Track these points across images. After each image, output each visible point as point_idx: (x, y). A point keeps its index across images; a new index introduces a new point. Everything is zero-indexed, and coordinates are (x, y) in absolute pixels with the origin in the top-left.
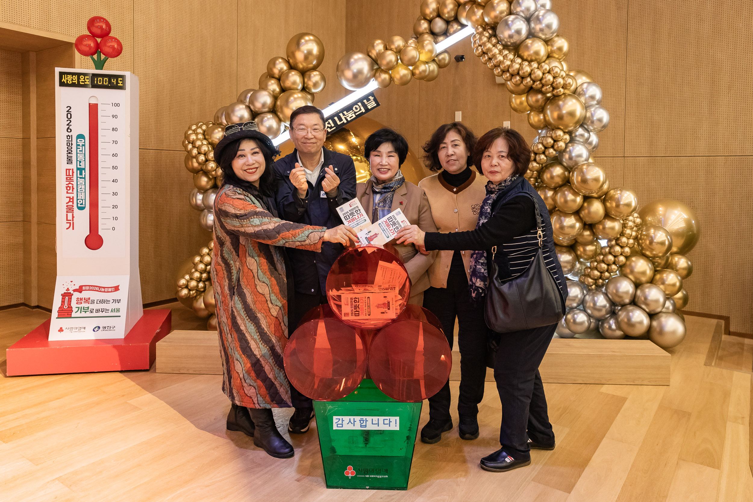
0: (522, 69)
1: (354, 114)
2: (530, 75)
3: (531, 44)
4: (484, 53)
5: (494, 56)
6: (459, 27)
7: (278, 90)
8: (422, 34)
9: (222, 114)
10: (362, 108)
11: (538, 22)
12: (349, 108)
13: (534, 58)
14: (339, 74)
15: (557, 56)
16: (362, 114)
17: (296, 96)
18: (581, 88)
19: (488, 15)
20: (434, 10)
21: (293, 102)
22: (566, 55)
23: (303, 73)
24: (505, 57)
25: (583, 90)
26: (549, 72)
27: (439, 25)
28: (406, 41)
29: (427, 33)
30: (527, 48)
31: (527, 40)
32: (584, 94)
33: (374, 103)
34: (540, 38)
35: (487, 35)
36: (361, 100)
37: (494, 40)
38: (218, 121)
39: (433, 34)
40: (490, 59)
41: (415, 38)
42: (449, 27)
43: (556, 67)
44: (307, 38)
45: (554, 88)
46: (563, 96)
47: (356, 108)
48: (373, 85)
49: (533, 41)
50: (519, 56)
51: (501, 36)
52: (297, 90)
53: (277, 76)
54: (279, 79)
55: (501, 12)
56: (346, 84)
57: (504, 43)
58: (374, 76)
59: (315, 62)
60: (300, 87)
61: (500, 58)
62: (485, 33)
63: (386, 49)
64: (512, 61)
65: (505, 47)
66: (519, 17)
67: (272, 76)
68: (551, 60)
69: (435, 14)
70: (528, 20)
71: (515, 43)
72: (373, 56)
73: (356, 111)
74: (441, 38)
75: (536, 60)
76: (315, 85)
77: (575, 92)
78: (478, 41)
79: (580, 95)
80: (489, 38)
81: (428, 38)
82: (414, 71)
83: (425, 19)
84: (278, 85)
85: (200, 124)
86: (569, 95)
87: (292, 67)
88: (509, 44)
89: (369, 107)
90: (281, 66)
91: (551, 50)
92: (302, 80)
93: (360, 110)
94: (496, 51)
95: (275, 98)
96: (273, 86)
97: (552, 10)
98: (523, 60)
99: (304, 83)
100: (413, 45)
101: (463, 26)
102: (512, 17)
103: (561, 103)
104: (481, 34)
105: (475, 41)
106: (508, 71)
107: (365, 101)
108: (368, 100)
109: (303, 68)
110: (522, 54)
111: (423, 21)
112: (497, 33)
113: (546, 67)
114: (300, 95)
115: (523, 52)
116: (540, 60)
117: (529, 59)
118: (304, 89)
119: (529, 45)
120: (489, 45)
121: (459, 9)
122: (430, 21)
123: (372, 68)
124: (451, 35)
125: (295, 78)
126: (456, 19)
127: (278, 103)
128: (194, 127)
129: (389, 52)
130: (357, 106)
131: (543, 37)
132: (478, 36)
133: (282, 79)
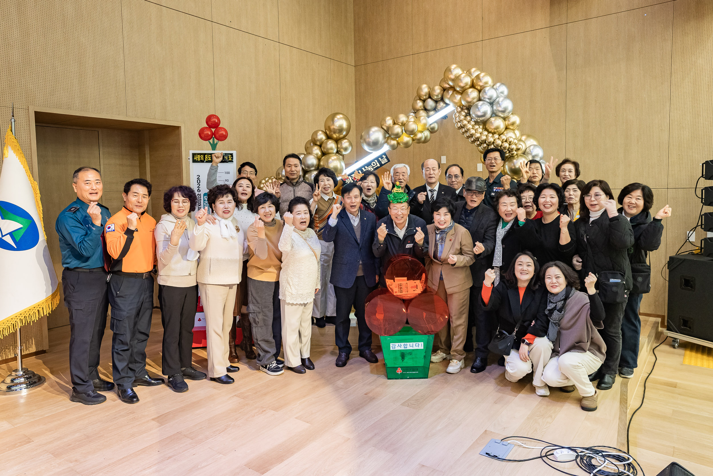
0: (488, 139)
1: (372, 168)
2: (493, 143)
3: (494, 121)
4: (462, 127)
5: (468, 130)
6: (445, 105)
7: (320, 153)
8: (418, 110)
9: (282, 171)
10: (378, 164)
11: (498, 105)
12: (369, 164)
13: (496, 131)
14: (362, 141)
15: (511, 127)
16: (378, 168)
17: (333, 158)
18: (529, 149)
19: (465, 100)
20: (426, 93)
21: (331, 163)
22: (518, 126)
23: (337, 141)
24: (476, 130)
25: (530, 151)
26: (506, 141)
27: (430, 103)
28: (408, 117)
29: (422, 109)
30: (491, 122)
31: (491, 118)
32: (531, 154)
33: (386, 160)
34: (500, 116)
35: (463, 113)
36: (377, 159)
37: (469, 118)
38: (279, 176)
39: (425, 109)
40: (466, 132)
41: (413, 112)
42: (438, 105)
43: (511, 137)
44: (338, 116)
45: (509, 152)
46: (516, 156)
47: (374, 164)
48: (386, 148)
49: (495, 119)
50: (486, 130)
51: (474, 115)
52: (333, 153)
53: (318, 143)
54: (320, 146)
55: (474, 99)
56: (366, 148)
57: (475, 120)
58: (386, 142)
59: (344, 133)
60: (335, 151)
61: (473, 131)
62: (462, 112)
63: (394, 123)
64: (481, 134)
65: (477, 123)
66: (485, 102)
67: (316, 145)
68: (508, 131)
69: (427, 97)
70: (492, 104)
71: (483, 120)
72: (385, 128)
73: (374, 166)
74: (432, 113)
75: (497, 132)
76: (346, 149)
77: (524, 153)
78: (457, 118)
79: (528, 153)
80: (466, 116)
81: (422, 113)
82: (414, 138)
83: (420, 99)
84: (320, 150)
85: (267, 179)
86: (520, 155)
87: (329, 137)
88: (479, 121)
89: (383, 163)
90: (321, 136)
91: (508, 124)
92: (336, 146)
93: (377, 165)
94: (470, 126)
95: (319, 160)
96: (316, 151)
97: (507, 97)
98: (489, 132)
99: (338, 148)
100: (412, 120)
101: (447, 105)
102: (480, 103)
103: (515, 161)
104: (460, 112)
105: (456, 119)
106: (478, 140)
107: (380, 159)
108: (382, 158)
109: (337, 138)
110: (488, 128)
111: (418, 101)
112: (471, 113)
113: (504, 137)
114: (335, 157)
115: (489, 127)
116: (501, 131)
117: (493, 131)
118: (338, 152)
119: (493, 121)
120: (465, 122)
121: (444, 93)
122: (424, 101)
123: (385, 137)
124: (439, 110)
125: (331, 145)
126: (442, 99)
127: (322, 163)
128: (263, 181)
129: (396, 126)
130: (374, 163)
131: (502, 116)
132: (457, 114)
133: (323, 146)
